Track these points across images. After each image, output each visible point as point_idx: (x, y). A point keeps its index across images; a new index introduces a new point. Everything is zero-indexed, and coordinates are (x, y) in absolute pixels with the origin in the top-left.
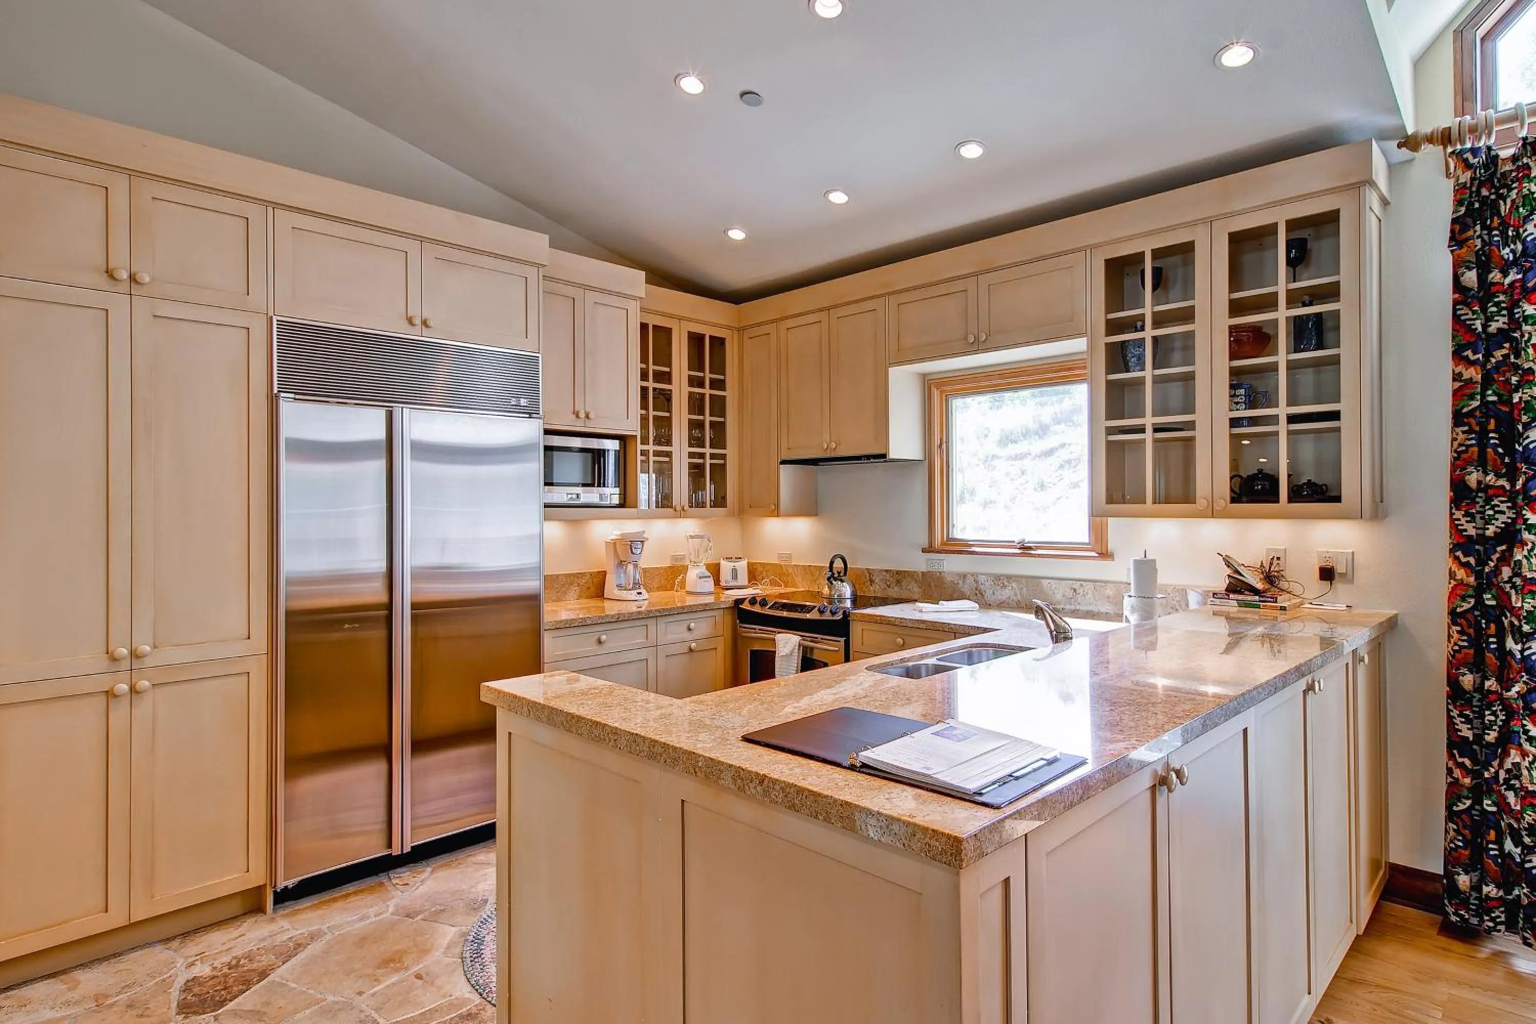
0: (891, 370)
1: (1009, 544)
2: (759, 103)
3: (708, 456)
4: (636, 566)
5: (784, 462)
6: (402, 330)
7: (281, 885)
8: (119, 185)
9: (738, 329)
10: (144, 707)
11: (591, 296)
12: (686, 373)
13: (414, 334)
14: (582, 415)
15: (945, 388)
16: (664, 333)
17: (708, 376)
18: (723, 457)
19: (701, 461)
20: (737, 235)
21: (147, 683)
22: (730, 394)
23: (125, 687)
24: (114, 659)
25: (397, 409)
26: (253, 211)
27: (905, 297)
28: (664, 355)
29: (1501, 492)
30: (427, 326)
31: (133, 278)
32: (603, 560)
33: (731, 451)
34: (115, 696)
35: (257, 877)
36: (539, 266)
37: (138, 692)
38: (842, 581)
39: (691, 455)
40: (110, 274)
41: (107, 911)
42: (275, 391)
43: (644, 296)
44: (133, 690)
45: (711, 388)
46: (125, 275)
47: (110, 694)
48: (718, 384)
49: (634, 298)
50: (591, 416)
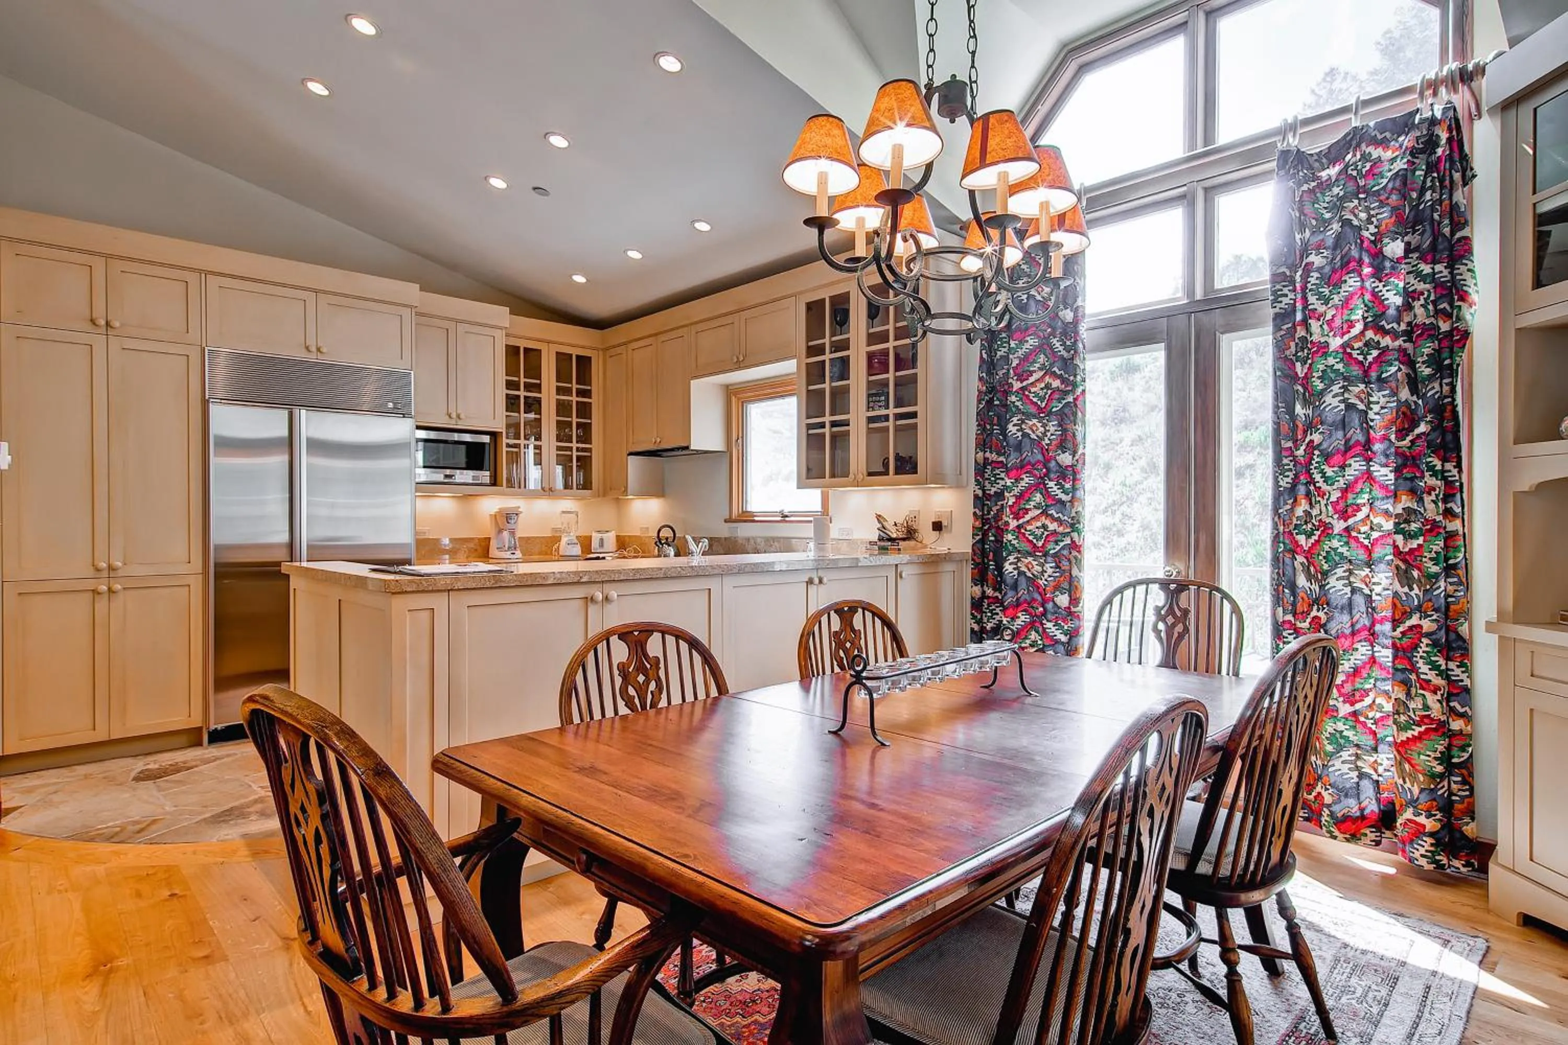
0: (694, 383)
1: (772, 514)
2: (547, 195)
3: (574, 449)
4: (512, 533)
5: (631, 454)
6: (301, 355)
7: (213, 727)
8: (99, 264)
9: (602, 350)
10: (118, 602)
11: (461, 328)
12: (554, 384)
13: (312, 357)
14: (454, 415)
15: (741, 396)
16: (533, 355)
17: (575, 386)
18: (590, 450)
19: (569, 453)
20: (579, 279)
21: (119, 587)
22: (595, 401)
23: (105, 588)
24: (98, 570)
25: (296, 411)
26: (192, 278)
27: (700, 327)
28: (534, 370)
29: (1000, 465)
30: (321, 352)
31: (108, 324)
32: (486, 529)
33: (596, 445)
34: (99, 593)
35: (196, 721)
36: (411, 307)
37: (114, 592)
38: (669, 545)
39: (559, 448)
40: (93, 321)
41: (94, 729)
42: (207, 397)
43: (508, 326)
44: (110, 590)
45: (577, 396)
46: (103, 322)
47: (95, 592)
48: (586, 393)
49: (501, 328)
50: (462, 416)
